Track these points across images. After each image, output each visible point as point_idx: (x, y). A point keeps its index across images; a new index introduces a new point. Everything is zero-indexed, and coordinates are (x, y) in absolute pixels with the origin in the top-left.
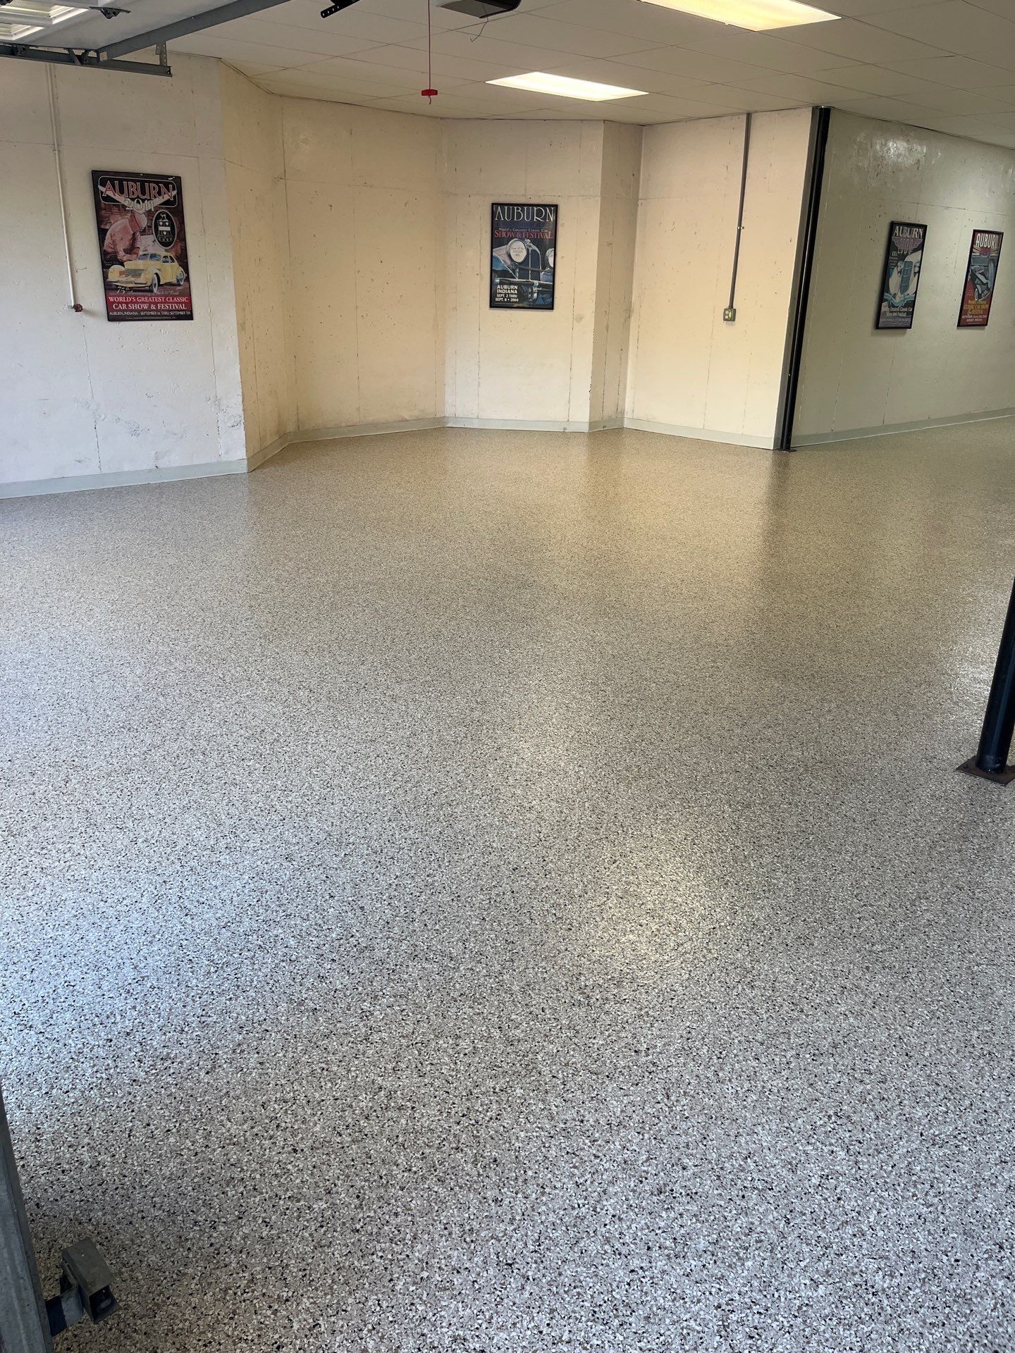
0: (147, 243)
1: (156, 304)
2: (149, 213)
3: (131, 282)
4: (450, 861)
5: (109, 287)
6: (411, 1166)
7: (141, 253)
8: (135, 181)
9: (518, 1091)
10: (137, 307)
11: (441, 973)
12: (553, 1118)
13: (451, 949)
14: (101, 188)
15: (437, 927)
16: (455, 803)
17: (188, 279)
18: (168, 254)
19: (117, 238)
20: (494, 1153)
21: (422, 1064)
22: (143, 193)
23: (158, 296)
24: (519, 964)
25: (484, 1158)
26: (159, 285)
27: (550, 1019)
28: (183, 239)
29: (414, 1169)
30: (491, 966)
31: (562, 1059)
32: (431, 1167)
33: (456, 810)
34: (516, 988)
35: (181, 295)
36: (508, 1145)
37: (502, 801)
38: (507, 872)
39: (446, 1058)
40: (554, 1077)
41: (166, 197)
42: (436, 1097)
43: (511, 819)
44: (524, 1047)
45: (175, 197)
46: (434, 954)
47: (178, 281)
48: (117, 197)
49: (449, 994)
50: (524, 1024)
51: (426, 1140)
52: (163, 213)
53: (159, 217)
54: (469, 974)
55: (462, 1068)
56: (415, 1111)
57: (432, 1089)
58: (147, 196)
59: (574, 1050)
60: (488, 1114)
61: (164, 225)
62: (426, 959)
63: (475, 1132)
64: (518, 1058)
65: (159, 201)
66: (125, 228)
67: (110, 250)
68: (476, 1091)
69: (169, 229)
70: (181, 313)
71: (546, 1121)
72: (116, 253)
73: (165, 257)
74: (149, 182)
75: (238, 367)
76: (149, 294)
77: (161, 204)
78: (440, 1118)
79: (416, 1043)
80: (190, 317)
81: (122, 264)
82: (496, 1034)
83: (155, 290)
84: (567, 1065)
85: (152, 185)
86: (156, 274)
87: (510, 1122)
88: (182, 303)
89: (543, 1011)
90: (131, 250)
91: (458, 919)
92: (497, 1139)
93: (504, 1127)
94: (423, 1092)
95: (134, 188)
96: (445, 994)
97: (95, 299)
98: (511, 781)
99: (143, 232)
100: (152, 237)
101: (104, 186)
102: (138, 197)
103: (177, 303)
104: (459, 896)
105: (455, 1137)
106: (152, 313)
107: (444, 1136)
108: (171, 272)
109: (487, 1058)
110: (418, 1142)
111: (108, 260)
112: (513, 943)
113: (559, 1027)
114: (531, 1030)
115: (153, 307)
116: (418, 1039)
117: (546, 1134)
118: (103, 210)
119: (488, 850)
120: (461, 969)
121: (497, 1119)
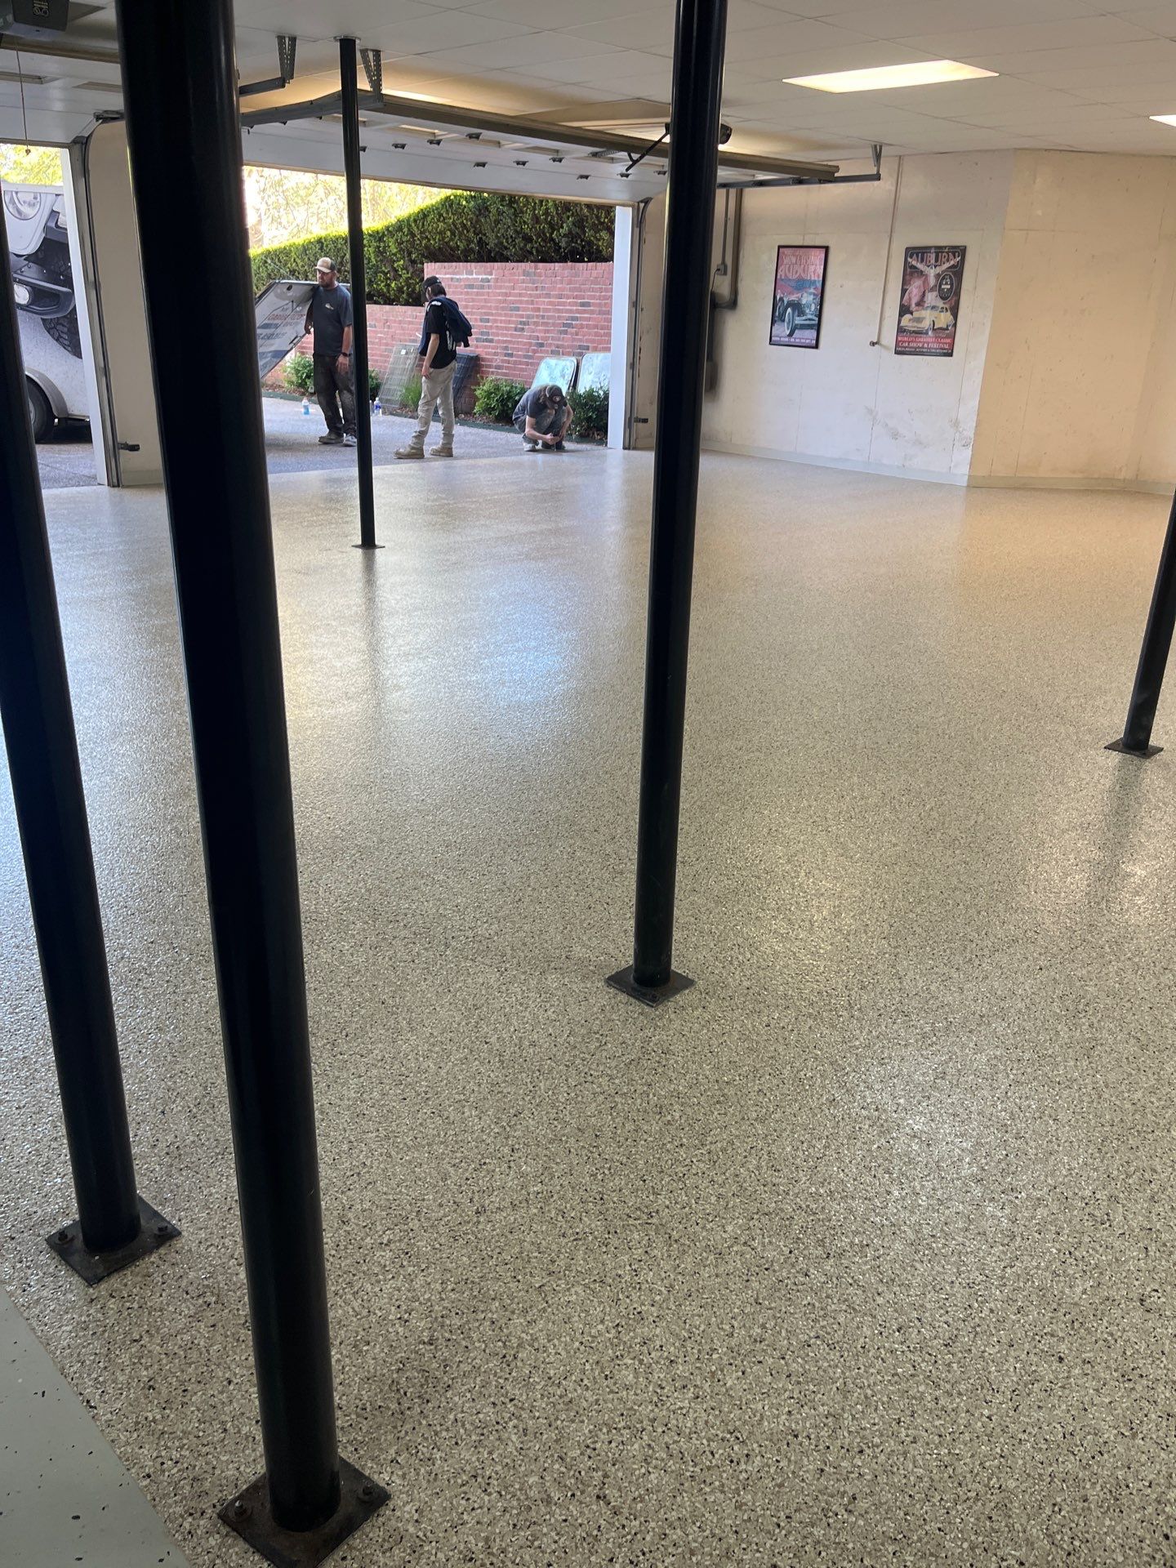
0: (932, 298)
1: (928, 343)
2: (938, 275)
3: (915, 327)
5: (901, 330)
8: (932, 252)
10: (915, 345)
14: (910, 259)
17: (955, 325)
18: (946, 307)
19: (914, 295)
23: (931, 337)
26: (933, 329)
28: (958, 294)
35: (947, 337)
41: (952, 263)
45: (958, 262)
47: (948, 326)
48: (920, 266)
52: (948, 275)
53: (943, 278)
58: (939, 263)
61: (946, 284)
65: (947, 265)
66: (919, 288)
67: (906, 303)
69: (950, 287)
70: (945, 351)
72: (909, 307)
73: (943, 308)
76: (924, 336)
77: (949, 268)
80: (951, 355)
81: (912, 313)
83: (930, 333)
86: (933, 321)
88: (946, 344)
90: (920, 303)
95: (931, 257)
99: (932, 290)
101: (912, 257)
102: (932, 265)
103: (943, 343)
106: (924, 350)
108: (944, 319)
115: (925, 346)
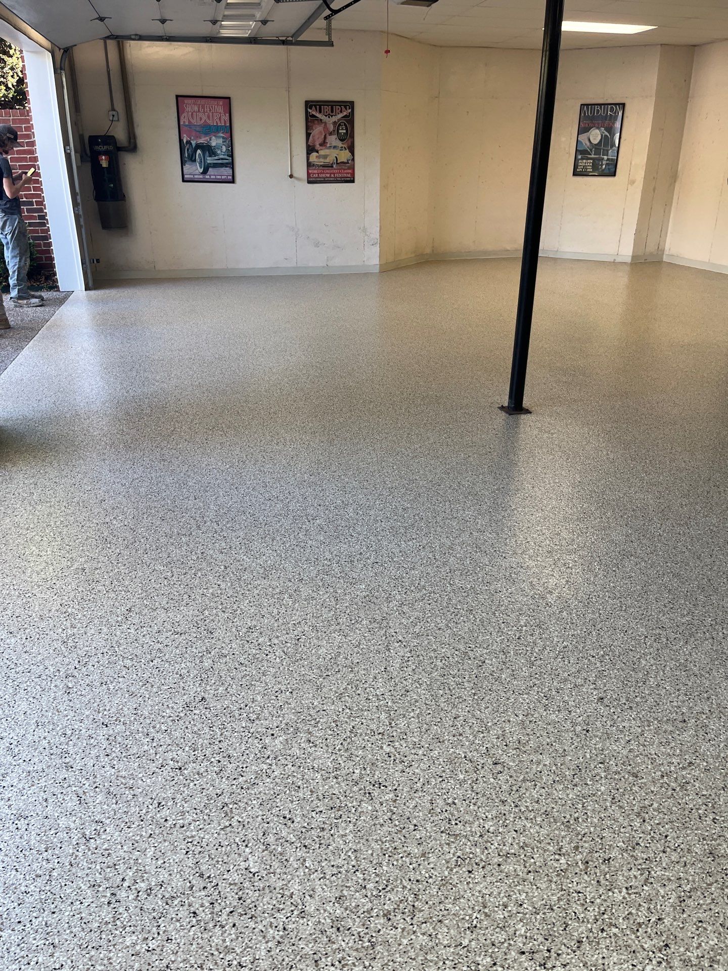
0: (333, 140)
1: (334, 174)
2: (335, 123)
3: (322, 162)
5: (309, 165)
7: (328, 145)
8: (328, 105)
10: (324, 175)
14: (309, 110)
17: (353, 160)
18: (343, 146)
19: (316, 138)
22: (332, 112)
23: (335, 169)
26: (337, 163)
28: (352, 137)
35: (347, 168)
41: (345, 113)
45: (349, 113)
47: (348, 160)
48: (318, 115)
52: (342, 122)
53: (340, 125)
58: (334, 114)
61: (342, 129)
65: (340, 116)
66: (321, 132)
67: (311, 144)
69: (345, 131)
70: (348, 178)
72: (314, 147)
73: (342, 147)
74: (335, 105)
75: (378, 210)
76: (330, 168)
77: (343, 117)
80: (353, 181)
81: (317, 152)
83: (334, 166)
85: (337, 107)
86: (336, 157)
88: (348, 173)
90: (323, 144)
95: (327, 109)
97: (301, 171)
99: (331, 134)
100: (335, 136)
101: (311, 109)
102: (329, 114)
103: (346, 173)
106: (332, 179)
108: (344, 156)
111: (310, 149)
115: (332, 176)
118: (310, 121)
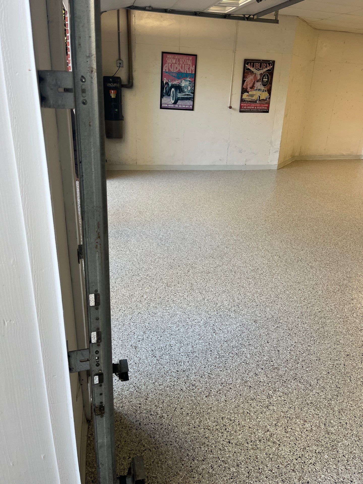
0: (259, 85)
1: (257, 107)
2: (261, 74)
3: (250, 99)
4: (319, 343)
5: (242, 100)
6: (272, 470)
7: (255, 88)
8: (258, 63)
9: (326, 456)
10: (250, 107)
11: (305, 390)
12: (338, 475)
13: (311, 381)
14: (246, 65)
15: (307, 369)
16: (327, 318)
17: (270, 98)
18: (265, 89)
19: (248, 83)
20: (308, 479)
21: (287, 427)
22: (261, 67)
23: (258, 104)
24: (340, 399)
25: (304, 479)
26: (259, 100)
27: (348, 429)
28: (271, 84)
29: (273, 471)
30: (327, 395)
31: (349, 449)
32: (280, 473)
33: (327, 321)
34: (336, 409)
35: (266, 104)
36: (315, 478)
37: (348, 323)
38: (344, 356)
39: (298, 429)
40: (344, 456)
41: (268, 68)
42: (290, 444)
43: (350, 332)
44: (334, 437)
45: (271, 68)
46: (304, 381)
47: (266, 98)
49: (306, 401)
50: (336, 427)
51: (281, 461)
52: (266, 74)
54: (316, 395)
55: (304, 436)
56: (280, 447)
57: (289, 440)
59: (356, 447)
60: (310, 461)
61: (266, 78)
62: (300, 382)
63: (303, 466)
64: (330, 441)
65: (266, 69)
66: (252, 80)
67: (245, 87)
68: (307, 448)
69: (267, 80)
70: (265, 110)
71: (335, 475)
72: (247, 88)
73: (264, 90)
74: (263, 63)
75: (281, 131)
76: (255, 103)
77: (266, 71)
78: (289, 454)
79: (287, 417)
80: (268, 112)
81: (248, 92)
82: (323, 426)
83: (257, 102)
84: (351, 452)
85: (264, 64)
86: (259, 96)
87: (319, 468)
88: (266, 107)
89: (346, 424)
90: (252, 87)
91: (317, 369)
92: (311, 473)
93: (316, 469)
94: (285, 439)
95: (258, 65)
96: (304, 400)
97: (237, 104)
98: (355, 315)
99: (258, 81)
100: (260, 83)
101: (247, 64)
102: (258, 69)
103: (264, 107)
104: (320, 359)
105: (294, 465)
106: (255, 110)
107: (289, 463)
108: (264, 95)
109: (316, 436)
110: (278, 461)
111: (244, 91)
112: (339, 388)
113: (352, 434)
114: (339, 430)
115: (256, 108)
116: (289, 415)
117: (334, 480)
118: (246, 72)
119: (337, 343)
120: (314, 391)
121: (313, 464)
